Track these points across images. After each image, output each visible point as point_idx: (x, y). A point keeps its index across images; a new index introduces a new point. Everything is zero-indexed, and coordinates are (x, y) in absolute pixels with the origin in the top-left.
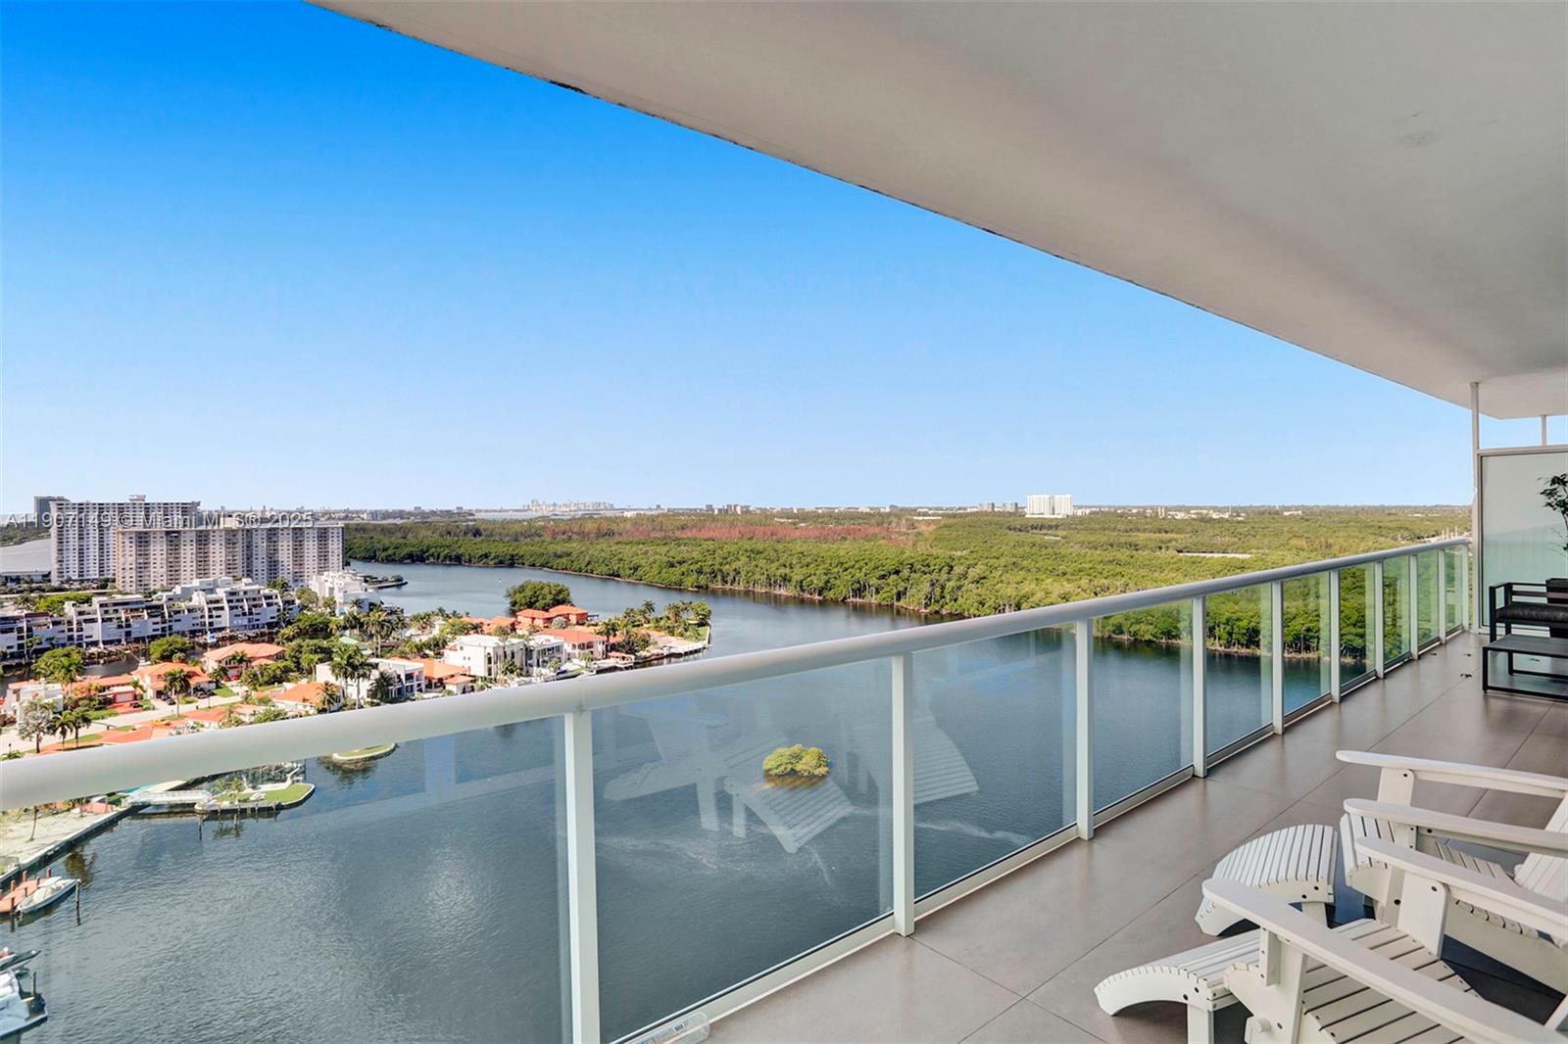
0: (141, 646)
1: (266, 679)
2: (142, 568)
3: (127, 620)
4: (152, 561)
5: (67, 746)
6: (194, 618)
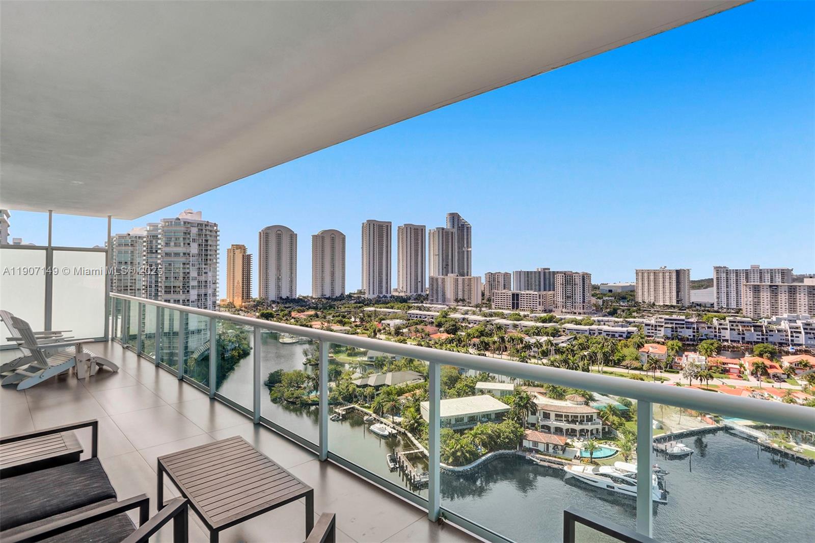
0: (750, 346)
2: (757, 304)
3: (743, 331)
4: (762, 301)
5: (703, 387)
6: (781, 336)
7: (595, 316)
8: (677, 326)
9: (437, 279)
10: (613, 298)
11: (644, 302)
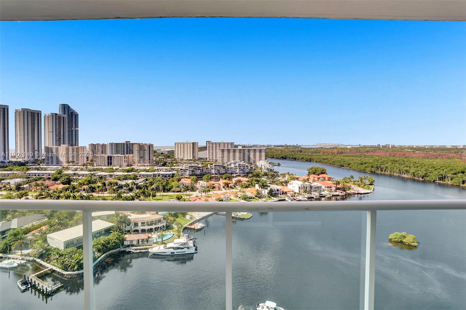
0: (222, 175)
1: (245, 186)
3: (219, 169)
4: (224, 156)
5: (206, 196)
6: (231, 170)
7: (156, 167)
8: (194, 169)
9: (51, 149)
10: (164, 157)
11: (178, 158)
